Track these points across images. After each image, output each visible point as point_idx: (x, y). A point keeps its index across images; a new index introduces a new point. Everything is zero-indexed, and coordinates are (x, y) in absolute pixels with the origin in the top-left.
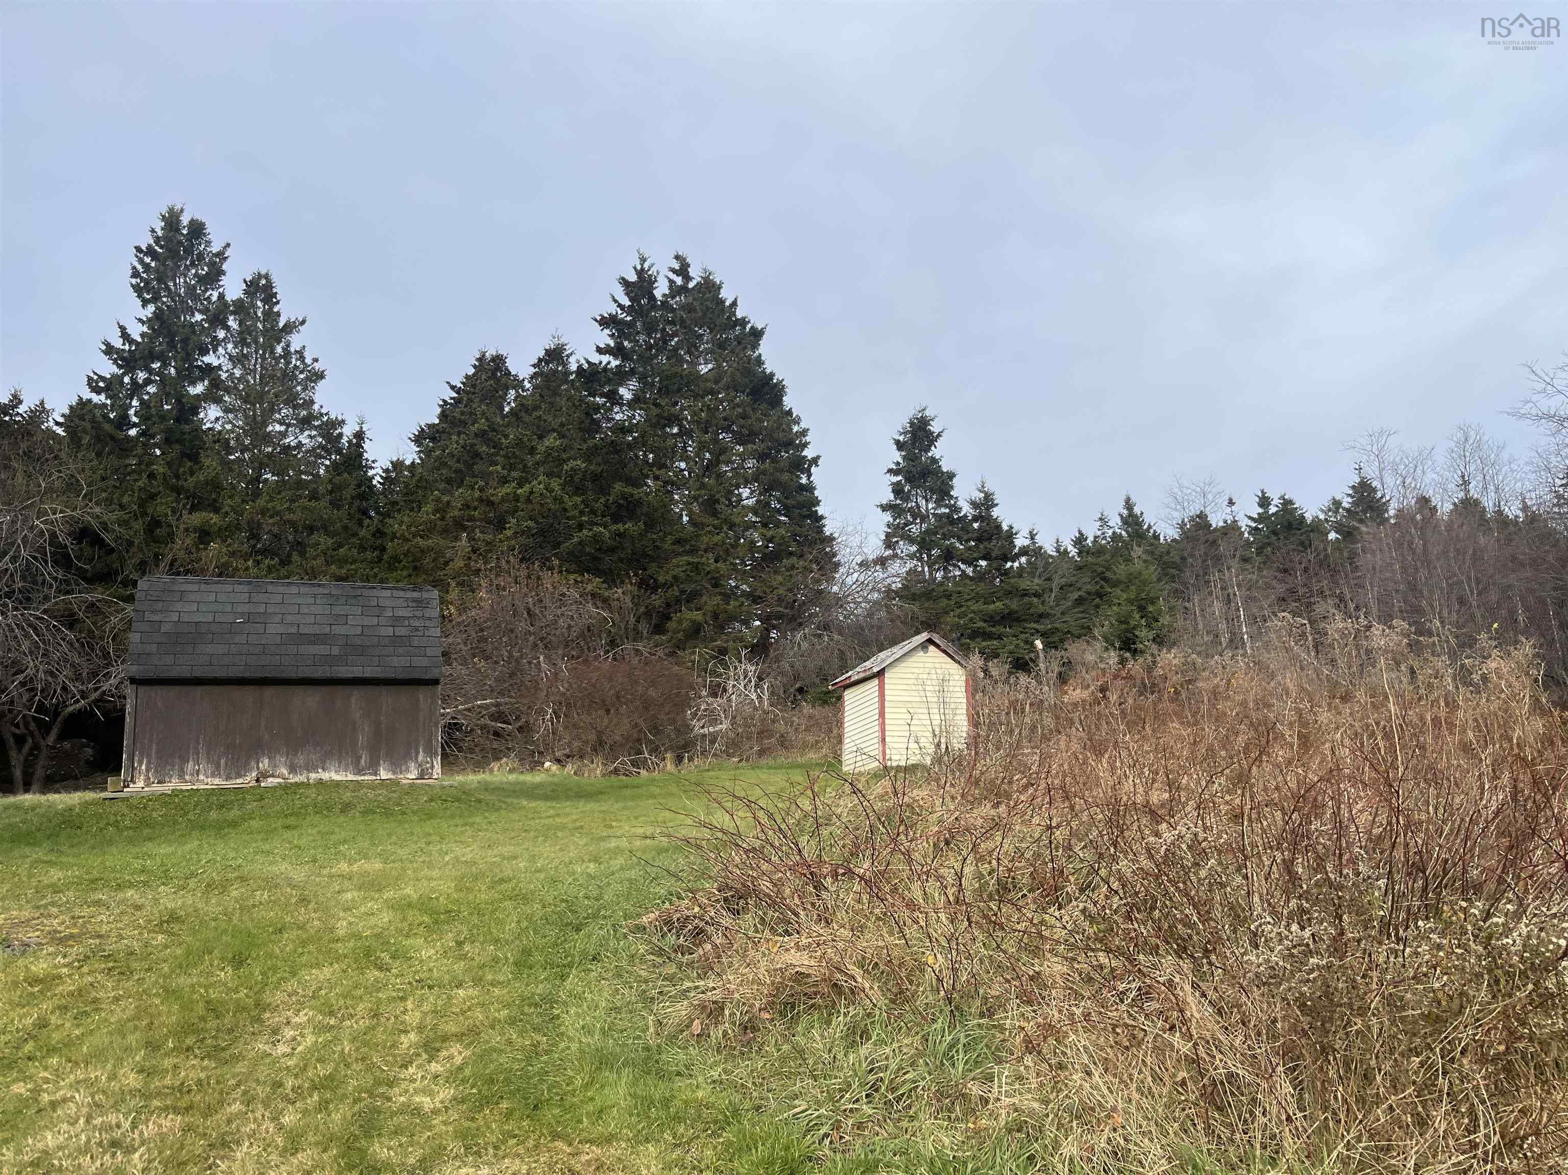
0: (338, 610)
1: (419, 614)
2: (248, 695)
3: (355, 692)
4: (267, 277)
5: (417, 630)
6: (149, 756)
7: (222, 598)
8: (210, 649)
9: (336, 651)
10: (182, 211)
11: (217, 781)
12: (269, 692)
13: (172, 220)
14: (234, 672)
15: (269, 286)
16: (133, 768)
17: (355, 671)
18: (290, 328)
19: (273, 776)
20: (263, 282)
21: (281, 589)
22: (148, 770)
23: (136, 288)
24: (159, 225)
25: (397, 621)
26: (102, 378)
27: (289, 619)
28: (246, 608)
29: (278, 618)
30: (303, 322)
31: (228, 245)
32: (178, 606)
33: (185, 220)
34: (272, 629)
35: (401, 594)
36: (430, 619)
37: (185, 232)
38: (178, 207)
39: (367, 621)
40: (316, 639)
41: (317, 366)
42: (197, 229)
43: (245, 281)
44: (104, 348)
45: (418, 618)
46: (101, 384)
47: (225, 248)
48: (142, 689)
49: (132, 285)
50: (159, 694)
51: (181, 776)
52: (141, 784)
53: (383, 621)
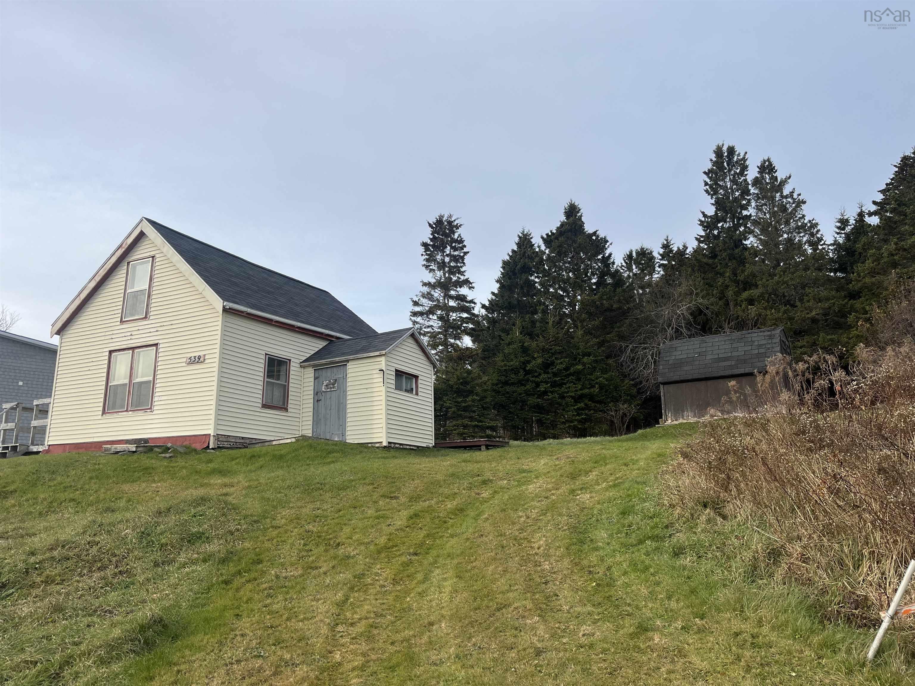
0: (735, 345)
1: (770, 341)
2: (702, 384)
3: (744, 379)
4: (768, 160)
5: (769, 349)
6: (671, 411)
7: (690, 347)
8: (686, 368)
9: (733, 363)
10: (723, 145)
11: (696, 419)
12: (709, 383)
13: (719, 152)
14: (696, 376)
15: (770, 164)
16: (667, 416)
17: (742, 371)
18: (784, 182)
19: (715, 416)
20: (767, 163)
21: (712, 340)
22: (671, 416)
23: (707, 191)
24: (713, 157)
25: (760, 346)
26: (702, 236)
27: (715, 352)
28: (699, 350)
29: (710, 353)
30: (790, 177)
31: (746, 153)
32: (675, 353)
33: (725, 149)
34: (709, 357)
35: (762, 334)
36: (775, 343)
37: (726, 154)
38: (721, 144)
39: (746, 348)
40: (726, 359)
41: (801, 198)
42: (731, 151)
43: (758, 167)
44: (699, 223)
45: (770, 343)
46: (702, 239)
47: (745, 155)
48: (665, 386)
49: (705, 191)
50: (671, 388)
51: (683, 418)
52: (670, 421)
53: (754, 347)
